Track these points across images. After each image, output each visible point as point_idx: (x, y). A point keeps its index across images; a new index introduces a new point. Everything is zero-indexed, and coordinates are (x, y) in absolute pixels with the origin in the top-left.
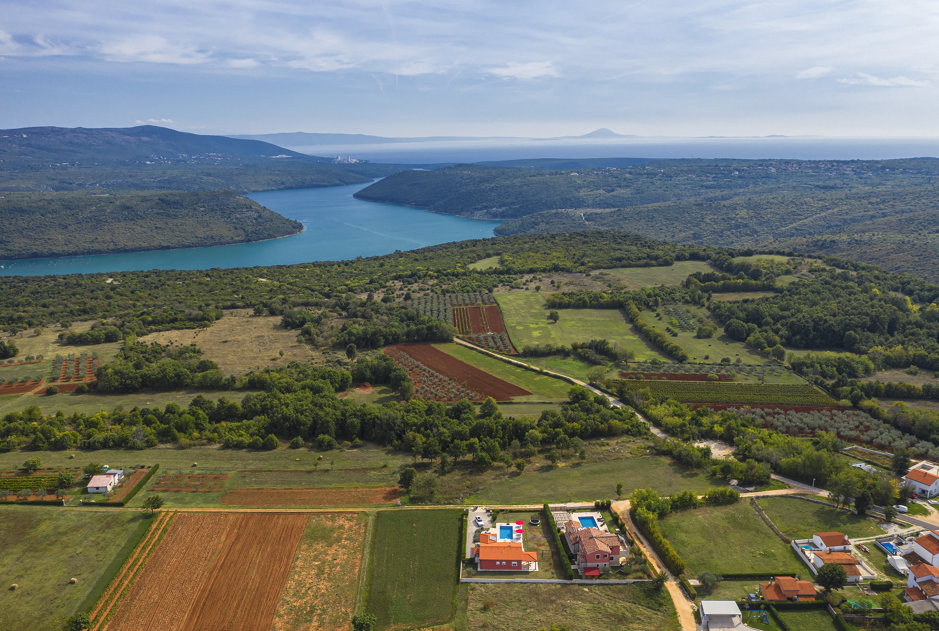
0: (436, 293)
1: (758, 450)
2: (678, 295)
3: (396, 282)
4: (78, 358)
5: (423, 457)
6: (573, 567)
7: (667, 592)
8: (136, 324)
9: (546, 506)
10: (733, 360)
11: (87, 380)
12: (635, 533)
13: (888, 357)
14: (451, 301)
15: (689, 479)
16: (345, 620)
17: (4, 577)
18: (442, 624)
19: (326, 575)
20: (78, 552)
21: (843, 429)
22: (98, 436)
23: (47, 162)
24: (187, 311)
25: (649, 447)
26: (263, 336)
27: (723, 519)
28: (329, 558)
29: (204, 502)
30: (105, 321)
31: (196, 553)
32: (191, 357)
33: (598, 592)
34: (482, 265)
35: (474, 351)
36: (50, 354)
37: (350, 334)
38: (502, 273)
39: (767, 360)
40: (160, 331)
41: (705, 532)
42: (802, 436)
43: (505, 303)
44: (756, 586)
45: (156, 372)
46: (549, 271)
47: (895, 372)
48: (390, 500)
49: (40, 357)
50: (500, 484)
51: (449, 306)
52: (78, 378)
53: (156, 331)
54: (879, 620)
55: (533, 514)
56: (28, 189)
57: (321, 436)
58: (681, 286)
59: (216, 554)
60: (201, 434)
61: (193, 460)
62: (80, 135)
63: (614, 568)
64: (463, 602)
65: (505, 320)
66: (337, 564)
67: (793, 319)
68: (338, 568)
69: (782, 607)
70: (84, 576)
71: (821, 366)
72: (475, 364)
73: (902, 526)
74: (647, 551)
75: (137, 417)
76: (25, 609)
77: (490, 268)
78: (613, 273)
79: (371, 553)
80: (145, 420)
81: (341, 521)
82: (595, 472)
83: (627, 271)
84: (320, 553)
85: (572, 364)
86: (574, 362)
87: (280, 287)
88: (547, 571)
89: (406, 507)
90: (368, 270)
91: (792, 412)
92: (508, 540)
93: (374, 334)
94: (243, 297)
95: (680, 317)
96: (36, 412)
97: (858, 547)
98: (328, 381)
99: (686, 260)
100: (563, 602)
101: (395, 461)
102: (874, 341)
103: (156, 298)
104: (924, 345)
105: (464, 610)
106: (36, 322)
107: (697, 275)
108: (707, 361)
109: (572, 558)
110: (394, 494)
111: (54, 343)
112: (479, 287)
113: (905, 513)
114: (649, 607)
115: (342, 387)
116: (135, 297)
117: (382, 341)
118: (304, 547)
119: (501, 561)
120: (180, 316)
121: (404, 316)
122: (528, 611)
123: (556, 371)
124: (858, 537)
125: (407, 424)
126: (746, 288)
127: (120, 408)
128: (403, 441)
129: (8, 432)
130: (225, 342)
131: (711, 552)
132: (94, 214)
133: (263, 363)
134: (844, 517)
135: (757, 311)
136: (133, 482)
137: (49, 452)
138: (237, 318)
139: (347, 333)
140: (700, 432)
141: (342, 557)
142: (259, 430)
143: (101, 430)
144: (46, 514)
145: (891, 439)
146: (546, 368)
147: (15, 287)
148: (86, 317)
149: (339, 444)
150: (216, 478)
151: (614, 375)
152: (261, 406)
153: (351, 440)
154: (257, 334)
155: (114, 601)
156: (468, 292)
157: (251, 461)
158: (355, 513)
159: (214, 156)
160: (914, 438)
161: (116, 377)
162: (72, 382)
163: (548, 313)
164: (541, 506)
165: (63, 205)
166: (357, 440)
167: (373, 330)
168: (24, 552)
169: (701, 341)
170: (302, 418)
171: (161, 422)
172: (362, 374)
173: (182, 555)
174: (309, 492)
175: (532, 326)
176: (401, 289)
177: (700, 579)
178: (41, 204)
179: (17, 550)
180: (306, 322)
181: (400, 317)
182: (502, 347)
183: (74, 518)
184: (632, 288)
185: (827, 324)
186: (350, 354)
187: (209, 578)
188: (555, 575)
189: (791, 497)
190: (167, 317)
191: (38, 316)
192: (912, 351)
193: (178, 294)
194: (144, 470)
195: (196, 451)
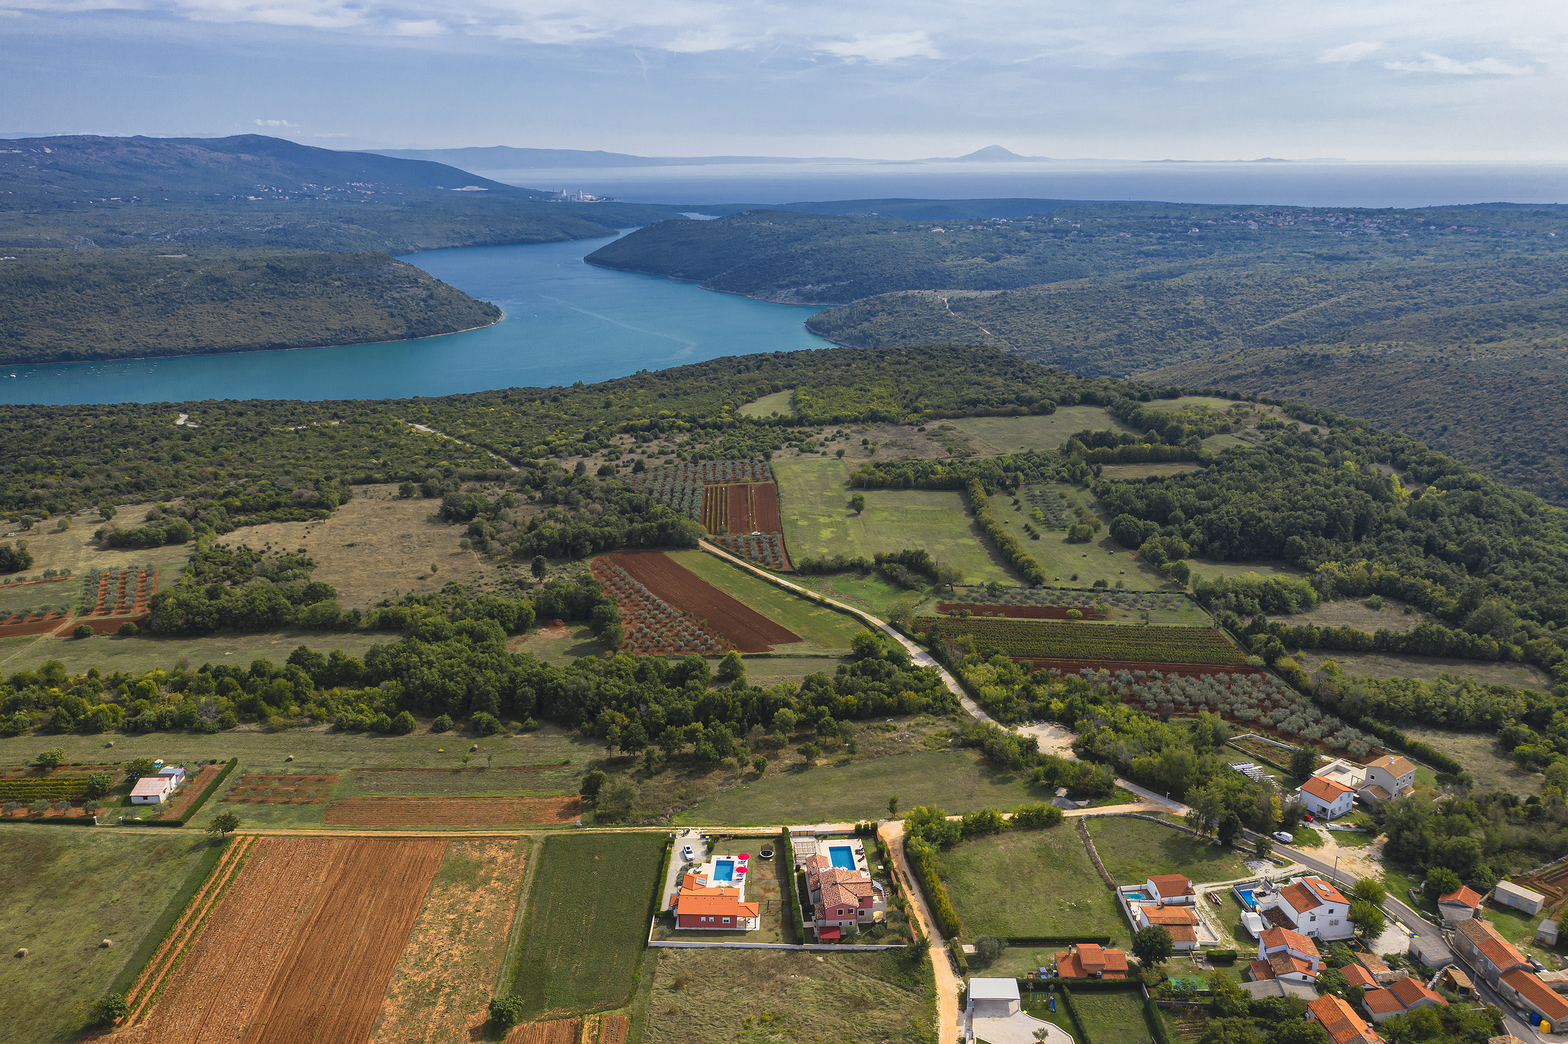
0: (684, 459)
1: (1104, 743)
2: (1049, 470)
3: (626, 436)
4: (125, 573)
5: (622, 749)
6: (806, 925)
7: (930, 963)
8: (215, 513)
9: (785, 830)
10: (1111, 585)
11: (137, 612)
12: (904, 873)
13: (1341, 581)
14: (705, 474)
15: (1000, 786)
16: (482, 1002)
17: (9, 938)
18: (615, 1009)
19: (462, 935)
20: (115, 898)
21: (1239, 706)
22: (148, 713)
23: (86, 195)
24: (296, 491)
25: (953, 735)
26: (410, 536)
27: (1033, 851)
28: (470, 908)
29: (300, 820)
30: (168, 505)
31: (283, 901)
32: (295, 577)
33: (836, 963)
34: (760, 409)
35: (728, 565)
36: (81, 564)
37: (540, 537)
38: (789, 423)
39: (1165, 582)
40: (253, 524)
41: (1002, 872)
42: (1180, 716)
43: (787, 479)
44: (1052, 955)
45: (240, 604)
46: (863, 422)
47: (1349, 603)
48: (567, 818)
49: (66, 573)
50: (729, 792)
51: (700, 483)
52: (122, 608)
53: (246, 524)
54: (1205, 1007)
55: (765, 842)
56: (54, 244)
57: (477, 715)
58: (1058, 453)
59: (310, 902)
60: (302, 709)
61: (288, 751)
62: (139, 150)
63: (862, 927)
64: (648, 977)
65: (783, 509)
66: (481, 918)
67: (1213, 516)
68: (481, 925)
69: (1078, 987)
70: (123, 935)
71: (1237, 596)
72: (726, 587)
73: (1278, 863)
74: (914, 901)
75: (207, 682)
76: (37, 986)
77: (774, 414)
78: (961, 427)
79: (530, 902)
80: (219, 684)
81: (493, 851)
82: (866, 775)
83: (982, 423)
84: (458, 902)
85: (873, 586)
86: (875, 585)
87: (444, 445)
88: (770, 930)
89: (589, 830)
90: (586, 413)
91: (1174, 676)
92: (725, 883)
93: (576, 537)
94: (385, 465)
95: (1048, 508)
96: (57, 670)
97: (1208, 896)
98: (497, 622)
99: (1075, 404)
100: (785, 977)
101: (582, 754)
102: (1328, 553)
103: (251, 460)
104: (1398, 561)
105: (648, 988)
106: (62, 507)
107: (1083, 437)
108: (1074, 585)
109: (809, 911)
110: (572, 809)
111: (88, 544)
112: (752, 448)
113: (1288, 843)
114: (900, 987)
115: (520, 627)
116: (218, 458)
117: (589, 548)
118: (436, 891)
119: (707, 916)
120: (283, 499)
121: (626, 505)
122: (735, 990)
123: (846, 601)
124: (1213, 881)
125: (605, 696)
126: (1156, 458)
127: (183, 665)
128: (596, 723)
129: (14, 706)
130: (351, 545)
131: (1003, 903)
132: (162, 290)
133: (406, 586)
134: (1202, 849)
135: (1163, 500)
136: (199, 787)
137: (75, 737)
138: (373, 501)
139: (537, 536)
140: (1032, 710)
141: (489, 907)
142: (387, 703)
143: (153, 701)
144: (70, 838)
145: (1302, 723)
146: (832, 596)
147: (31, 427)
148: (139, 496)
149: (505, 725)
150: (320, 780)
151: (930, 610)
152: (392, 665)
153: (522, 720)
154: (402, 532)
155: (163, 973)
156: (733, 458)
157: (372, 753)
158: (513, 838)
159: (360, 188)
160: (1336, 721)
161: (180, 611)
162: (113, 616)
163: (849, 496)
164: (777, 830)
165: (112, 274)
166: (530, 720)
167: (576, 531)
168: (37, 898)
169: (1073, 546)
170: (451, 686)
171: (243, 688)
172: (551, 607)
173: (262, 904)
174: (452, 804)
175: (822, 520)
176: (631, 451)
177: (978, 945)
178: (74, 272)
179: (26, 895)
180: (477, 512)
181: (621, 506)
182: (770, 560)
183: (109, 844)
184: (985, 455)
185: (1262, 525)
186: (538, 570)
187: (299, 939)
188: (781, 937)
189: (1136, 817)
190: (264, 500)
191: (65, 495)
192: (1379, 570)
193: (285, 453)
194: (215, 767)
195: (292, 736)
